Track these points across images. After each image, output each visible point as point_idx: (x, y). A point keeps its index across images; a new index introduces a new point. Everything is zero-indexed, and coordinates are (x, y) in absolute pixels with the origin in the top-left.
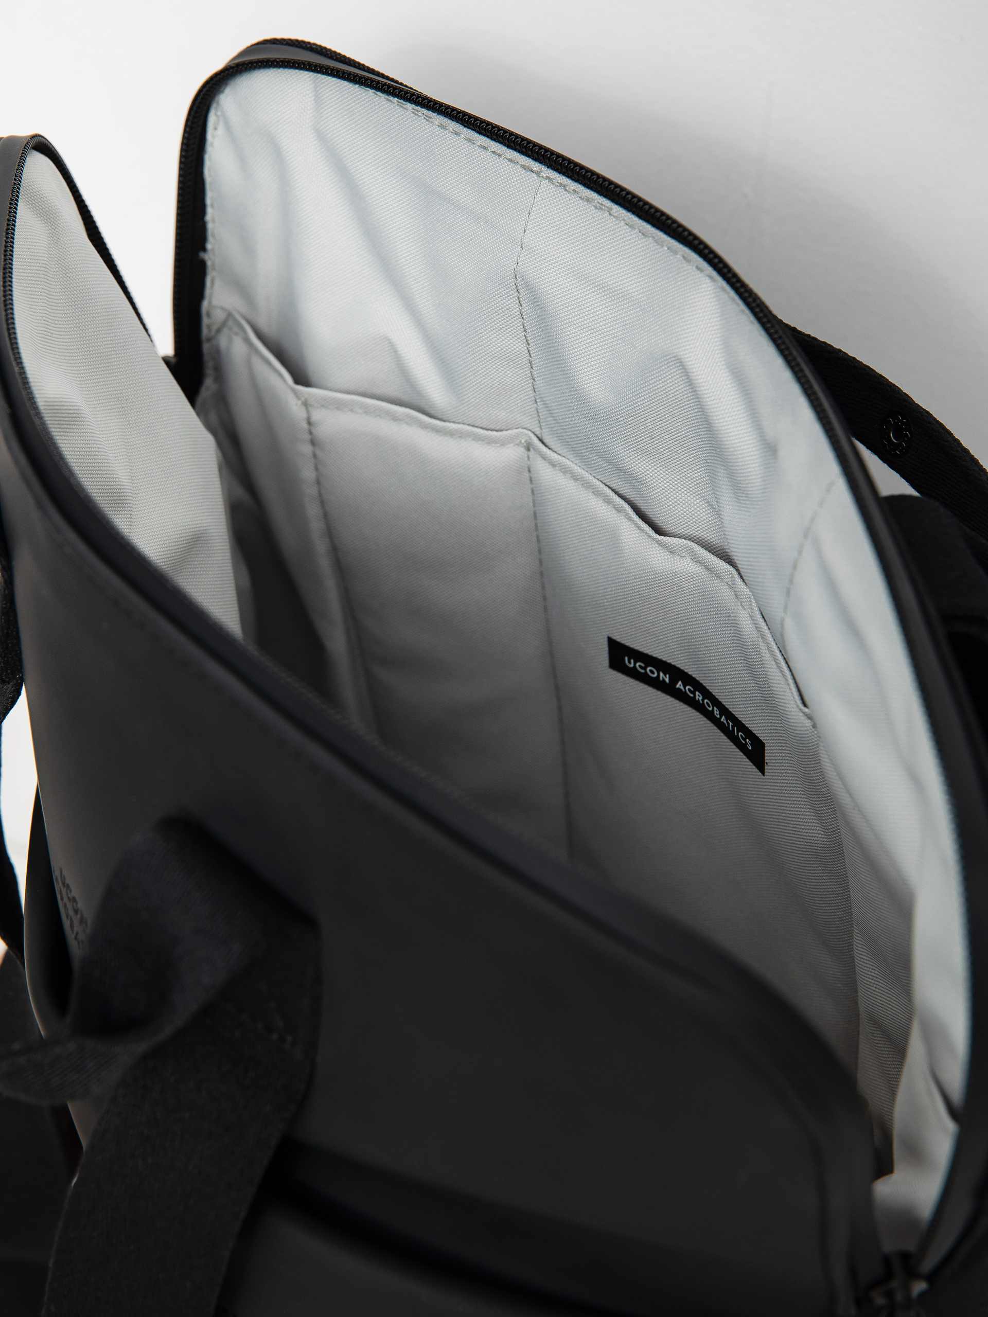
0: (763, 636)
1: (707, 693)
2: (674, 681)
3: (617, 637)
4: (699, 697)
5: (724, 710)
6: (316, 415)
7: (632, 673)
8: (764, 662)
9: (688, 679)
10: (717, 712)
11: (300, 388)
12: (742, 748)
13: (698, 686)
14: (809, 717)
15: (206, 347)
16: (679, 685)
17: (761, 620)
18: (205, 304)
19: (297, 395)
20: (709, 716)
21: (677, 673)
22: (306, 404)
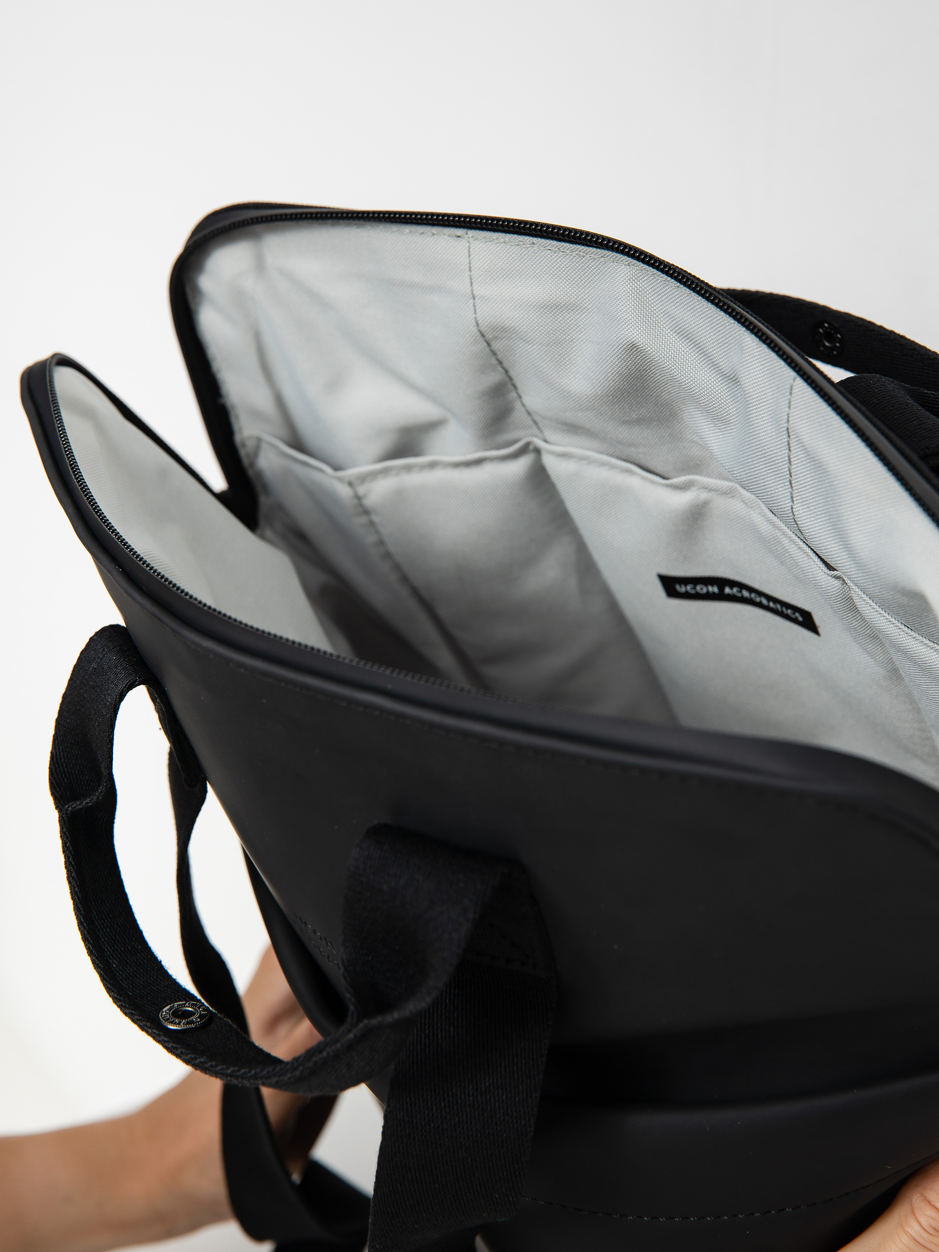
0: (778, 528)
1: (751, 590)
2: (721, 589)
3: (665, 572)
4: (746, 594)
5: (769, 598)
6: (361, 490)
7: (687, 596)
8: (786, 548)
9: (732, 583)
10: (764, 601)
11: (340, 474)
12: (795, 621)
13: (742, 586)
14: (838, 578)
15: (251, 473)
16: (727, 590)
17: (772, 516)
18: (238, 438)
19: (340, 479)
20: (760, 605)
21: (722, 582)
22: (350, 484)
